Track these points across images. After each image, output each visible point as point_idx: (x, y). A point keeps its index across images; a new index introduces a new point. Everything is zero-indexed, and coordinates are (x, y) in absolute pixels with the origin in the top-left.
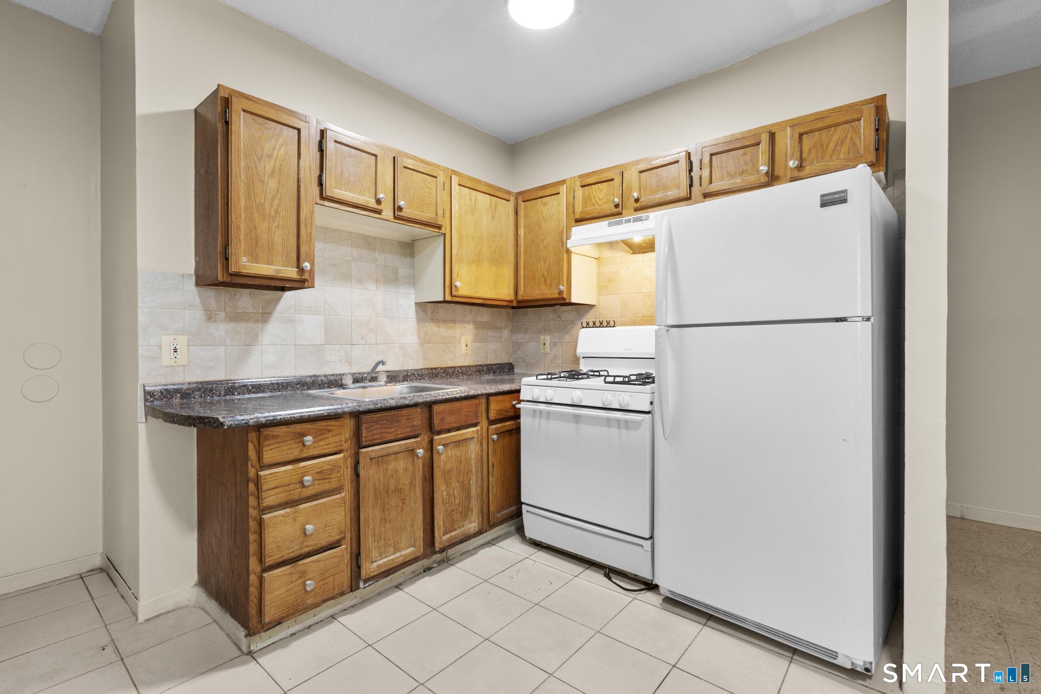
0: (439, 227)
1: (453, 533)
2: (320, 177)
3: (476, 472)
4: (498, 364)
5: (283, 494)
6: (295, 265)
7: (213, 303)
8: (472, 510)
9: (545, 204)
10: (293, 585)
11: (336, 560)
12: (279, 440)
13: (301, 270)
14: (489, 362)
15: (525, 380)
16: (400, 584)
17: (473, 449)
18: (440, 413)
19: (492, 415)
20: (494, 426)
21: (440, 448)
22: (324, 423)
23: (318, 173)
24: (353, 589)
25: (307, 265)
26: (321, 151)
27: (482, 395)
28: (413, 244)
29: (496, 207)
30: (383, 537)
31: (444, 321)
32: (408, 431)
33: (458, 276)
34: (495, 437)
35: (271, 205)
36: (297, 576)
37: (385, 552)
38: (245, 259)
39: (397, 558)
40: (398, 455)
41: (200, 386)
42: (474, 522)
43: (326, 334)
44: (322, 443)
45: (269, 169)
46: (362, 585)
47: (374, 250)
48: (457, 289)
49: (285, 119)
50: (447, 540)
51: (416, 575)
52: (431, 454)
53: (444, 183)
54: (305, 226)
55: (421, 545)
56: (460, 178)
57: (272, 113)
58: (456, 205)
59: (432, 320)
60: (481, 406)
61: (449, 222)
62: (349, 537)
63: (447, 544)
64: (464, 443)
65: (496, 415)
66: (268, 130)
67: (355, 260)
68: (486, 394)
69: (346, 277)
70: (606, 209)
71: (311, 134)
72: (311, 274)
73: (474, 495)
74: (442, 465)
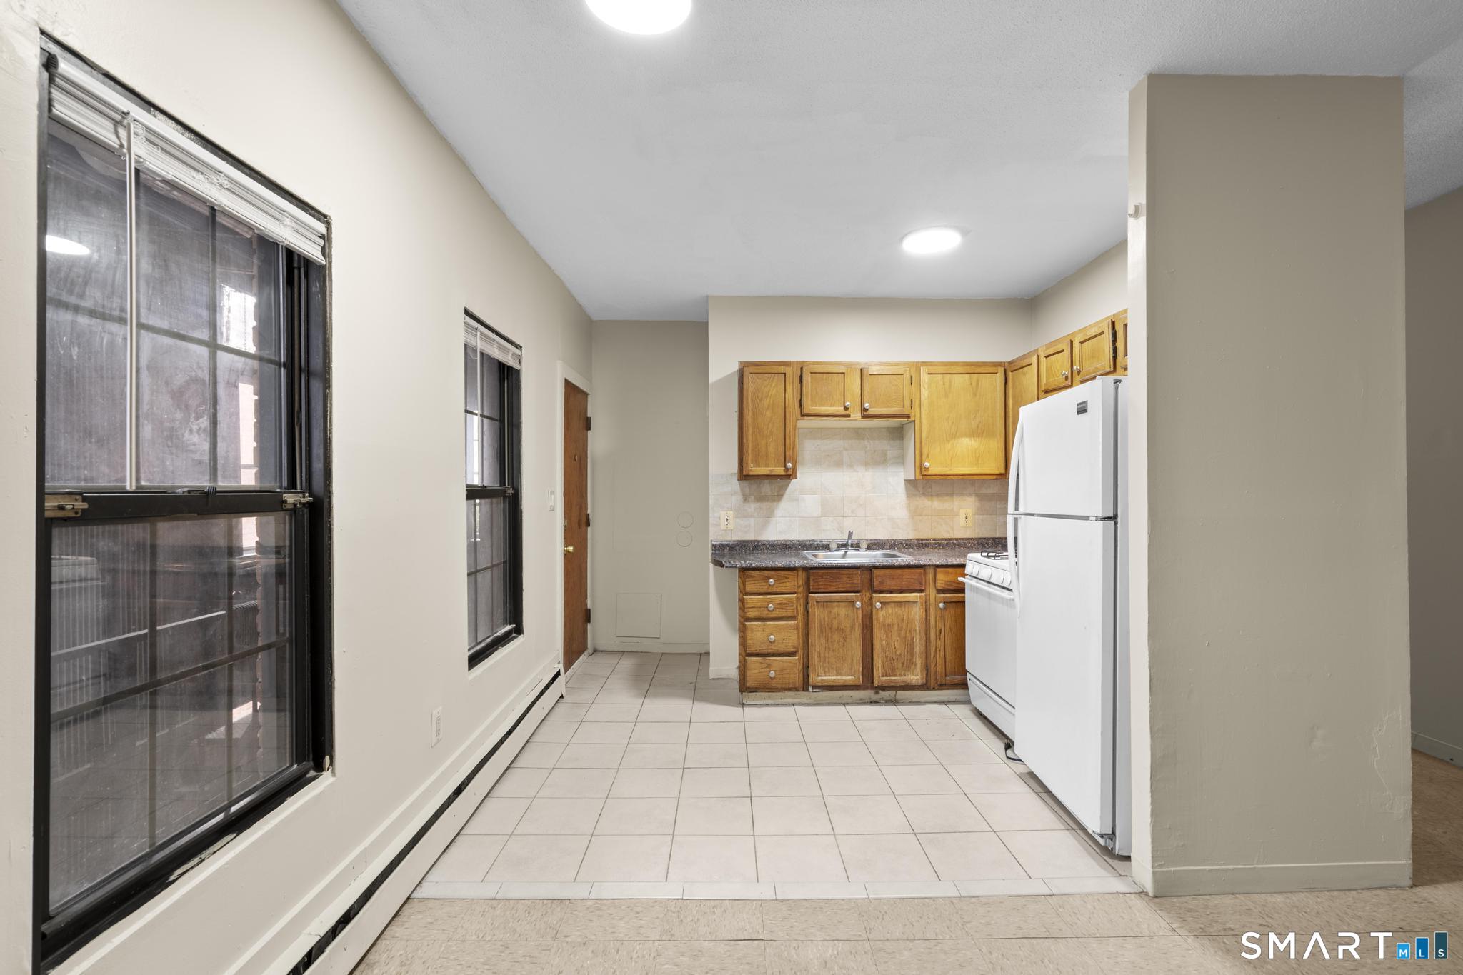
0: (908, 417)
1: (894, 678)
2: (801, 400)
3: (920, 633)
5: (757, 613)
6: (783, 465)
7: (747, 490)
8: (916, 665)
9: (1024, 374)
10: (763, 670)
11: (791, 665)
12: (754, 579)
13: (787, 469)
14: (998, 535)
15: (971, 555)
16: (847, 704)
17: (917, 612)
18: (879, 576)
19: (939, 584)
20: (942, 595)
21: (879, 604)
22: (783, 572)
23: (799, 398)
24: (805, 689)
25: (789, 465)
26: (801, 382)
27: (929, 565)
28: (902, 428)
29: (977, 384)
30: (827, 660)
31: (938, 495)
32: (848, 587)
33: (928, 456)
34: (941, 605)
35: (768, 428)
36: (764, 666)
37: (829, 672)
38: (752, 465)
39: (838, 679)
40: (840, 603)
41: (739, 542)
42: (917, 675)
43: (822, 509)
44: (781, 585)
45: (766, 406)
46: (810, 689)
47: (863, 439)
48: (927, 469)
49: (776, 369)
50: (886, 681)
51: (862, 702)
52: (870, 608)
53: (911, 377)
54: (790, 437)
55: (861, 677)
56: (930, 368)
57: (768, 369)
58: (925, 393)
59: (924, 494)
60: (927, 576)
61: (918, 409)
62: (801, 652)
63: (886, 685)
64: (907, 605)
65: (943, 585)
66: (766, 380)
67: (846, 450)
68: (933, 565)
69: (839, 464)
70: (1060, 381)
71: (793, 373)
72: (794, 469)
73: (918, 652)
74: (881, 619)
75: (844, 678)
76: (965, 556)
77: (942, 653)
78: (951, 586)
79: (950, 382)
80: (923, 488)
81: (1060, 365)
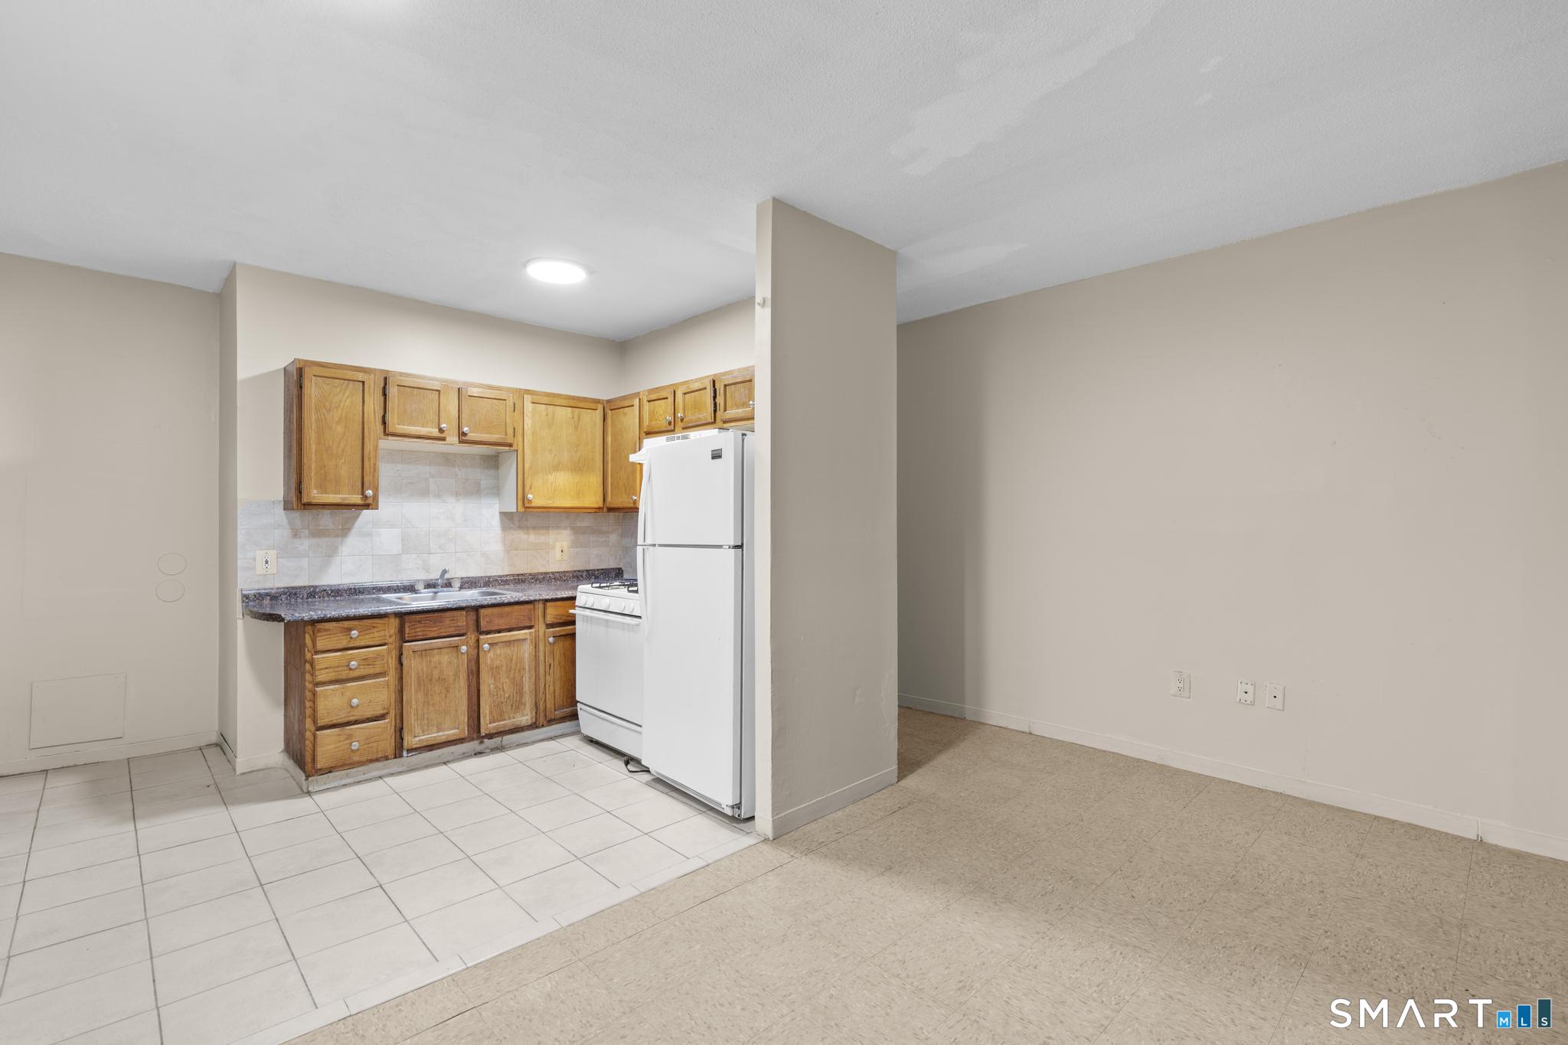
0: (510, 445)
1: (502, 723)
2: (384, 417)
3: (529, 671)
4: (602, 569)
5: (333, 674)
6: (360, 492)
7: (298, 523)
8: (525, 705)
9: (625, 414)
10: (341, 743)
11: (380, 730)
12: (329, 633)
13: (365, 497)
14: (591, 567)
15: (581, 587)
16: (448, 762)
17: (527, 649)
18: (487, 615)
19: (548, 619)
20: (551, 630)
21: (486, 646)
22: (370, 621)
23: (382, 413)
24: (397, 755)
25: (369, 492)
26: (385, 394)
27: (539, 600)
28: (498, 456)
29: (579, 418)
30: (426, 716)
31: (534, 528)
32: (452, 631)
33: (531, 488)
34: (551, 639)
35: (338, 446)
36: (343, 738)
37: (428, 730)
38: (315, 491)
39: (440, 736)
40: (443, 650)
41: (286, 590)
42: (527, 715)
43: (403, 545)
44: (367, 636)
45: (337, 419)
46: (405, 754)
47: (454, 466)
48: (530, 501)
49: (350, 375)
50: (494, 727)
51: (465, 756)
52: (476, 651)
53: (514, 405)
54: (369, 459)
55: (466, 728)
56: (535, 397)
57: (339, 373)
58: (528, 422)
59: (520, 528)
60: (536, 611)
61: (520, 439)
62: (392, 713)
63: (495, 731)
64: (516, 644)
65: (553, 620)
66: (336, 387)
67: (434, 477)
68: (542, 600)
69: (424, 493)
70: (663, 425)
71: (374, 383)
72: (375, 497)
73: (528, 691)
74: (489, 662)
75: (447, 733)
76: (575, 588)
77: (552, 688)
78: (561, 619)
79: (554, 414)
80: (519, 521)
81: (663, 412)
